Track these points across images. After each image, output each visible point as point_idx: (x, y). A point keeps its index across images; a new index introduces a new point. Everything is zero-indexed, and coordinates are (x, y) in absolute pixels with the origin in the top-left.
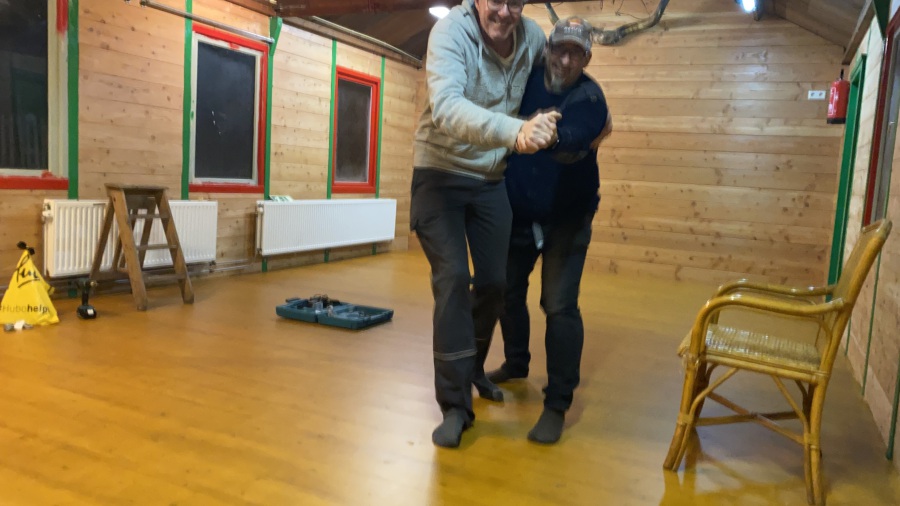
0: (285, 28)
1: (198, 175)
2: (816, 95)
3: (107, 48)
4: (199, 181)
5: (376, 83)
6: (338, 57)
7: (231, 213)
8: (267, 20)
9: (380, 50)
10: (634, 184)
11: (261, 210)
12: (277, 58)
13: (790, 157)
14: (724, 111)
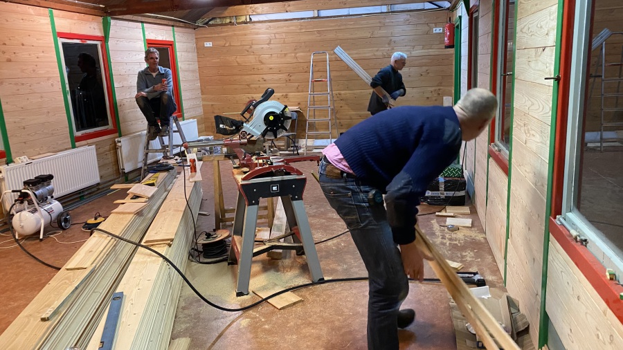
0: (113, 22)
1: (78, 130)
2: (438, 30)
3: (9, 60)
4: (79, 134)
5: (171, 44)
6: (146, 33)
7: (102, 150)
8: (101, 19)
9: (171, 23)
10: (342, 92)
11: (119, 144)
12: (111, 44)
13: (427, 68)
14: (389, 44)
